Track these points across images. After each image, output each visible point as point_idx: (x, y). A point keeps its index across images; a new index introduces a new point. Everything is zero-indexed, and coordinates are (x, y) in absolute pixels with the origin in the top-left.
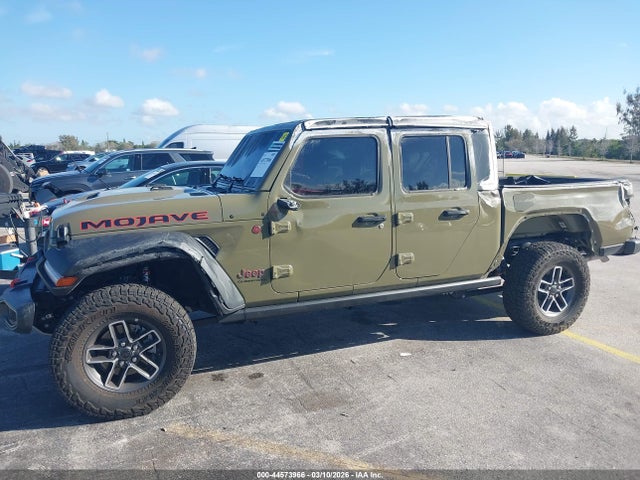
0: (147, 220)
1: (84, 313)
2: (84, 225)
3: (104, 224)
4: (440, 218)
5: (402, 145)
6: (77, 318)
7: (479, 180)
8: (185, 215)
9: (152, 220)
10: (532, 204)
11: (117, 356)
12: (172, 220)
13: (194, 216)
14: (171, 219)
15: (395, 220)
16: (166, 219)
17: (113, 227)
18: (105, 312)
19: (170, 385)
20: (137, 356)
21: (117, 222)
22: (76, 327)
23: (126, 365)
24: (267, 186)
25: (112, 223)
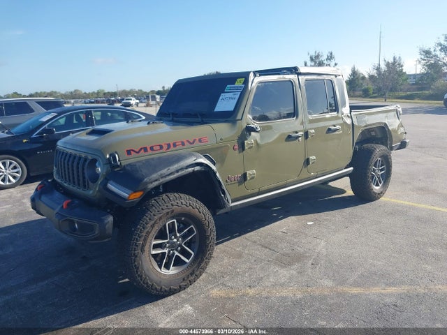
0: (172, 145)
1: (154, 215)
2: (129, 152)
3: (143, 150)
4: (327, 133)
5: (305, 86)
6: (150, 219)
7: (342, 107)
8: (195, 140)
9: (175, 145)
10: (365, 121)
11: (169, 247)
12: (187, 145)
13: (200, 141)
14: (186, 143)
15: (306, 134)
16: (183, 144)
17: (150, 152)
18: (168, 213)
19: (203, 265)
20: (180, 245)
21: (152, 148)
22: (149, 226)
23: (174, 254)
24: (239, 117)
25: (149, 149)
